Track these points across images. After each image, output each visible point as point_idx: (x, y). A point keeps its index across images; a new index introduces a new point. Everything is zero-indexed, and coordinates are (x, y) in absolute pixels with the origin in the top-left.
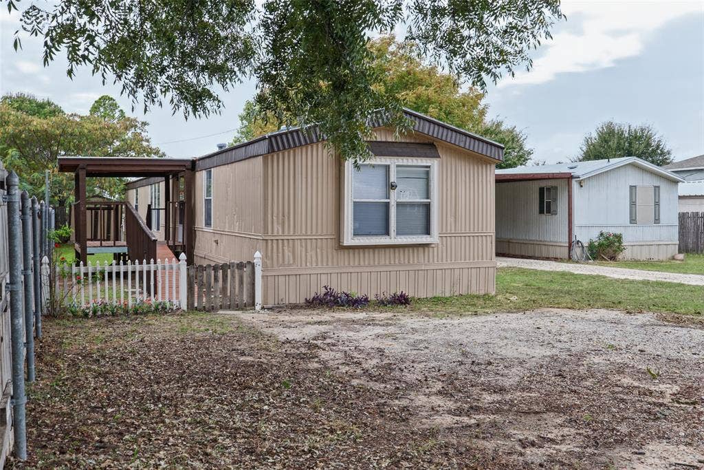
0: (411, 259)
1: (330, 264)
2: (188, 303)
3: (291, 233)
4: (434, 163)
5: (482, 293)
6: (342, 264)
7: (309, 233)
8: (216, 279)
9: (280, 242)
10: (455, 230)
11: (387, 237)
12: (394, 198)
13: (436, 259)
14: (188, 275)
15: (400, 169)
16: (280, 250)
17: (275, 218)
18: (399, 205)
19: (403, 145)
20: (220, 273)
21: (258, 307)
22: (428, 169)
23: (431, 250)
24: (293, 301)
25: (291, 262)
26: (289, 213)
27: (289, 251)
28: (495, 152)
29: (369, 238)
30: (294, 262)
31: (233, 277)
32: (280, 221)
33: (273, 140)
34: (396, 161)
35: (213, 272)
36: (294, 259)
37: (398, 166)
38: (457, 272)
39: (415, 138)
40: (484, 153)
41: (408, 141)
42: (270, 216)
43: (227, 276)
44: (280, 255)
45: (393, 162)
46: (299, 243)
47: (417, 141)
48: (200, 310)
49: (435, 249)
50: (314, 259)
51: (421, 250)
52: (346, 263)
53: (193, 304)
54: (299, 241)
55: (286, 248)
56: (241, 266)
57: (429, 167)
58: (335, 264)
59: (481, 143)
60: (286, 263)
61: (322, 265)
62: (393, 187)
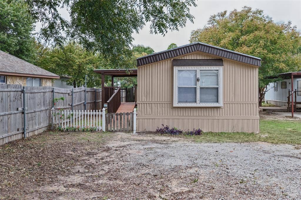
0: (210, 114)
1: (169, 115)
2: (106, 128)
3: (150, 101)
4: (221, 69)
5: (250, 132)
6: (175, 115)
7: (159, 101)
8: (117, 119)
9: (145, 104)
10: (235, 101)
11: (195, 103)
12: (199, 85)
13: (224, 114)
14: (106, 117)
15: (201, 71)
16: (145, 108)
17: (143, 94)
18: (201, 88)
19: (205, 61)
20: (119, 117)
21: (135, 132)
22: (217, 71)
23: (221, 110)
24: (151, 130)
25: (150, 113)
26: (149, 92)
27: (149, 108)
28: (255, 62)
29: (186, 103)
30: (152, 113)
31: (124, 118)
32: (146, 96)
33: (139, 61)
34: (200, 68)
35: (116, 116)
36: (152, 112)
37: (201, 70)
38: (236, 121)
39: (212, 57)
40: (248, 63)
41: (208, 58)
42: (141, 93)
43: (122, 118)
44: (145, 110)
45: (198, 68)
46: (154, 105)
47: (213, 59)
48: (111, 132)
49: (223, 109)
50: (161, 112)
51: (215, 110)
52: (177, 115)
53: (108, 129)
54: (154, 104)
55: (148, 107)
56: (128, 114)
57: (218, 70)
58: (171, 115)
59: (247, 58)
60: (148, 113)
61: (165, 115)
62: (198, 80)
